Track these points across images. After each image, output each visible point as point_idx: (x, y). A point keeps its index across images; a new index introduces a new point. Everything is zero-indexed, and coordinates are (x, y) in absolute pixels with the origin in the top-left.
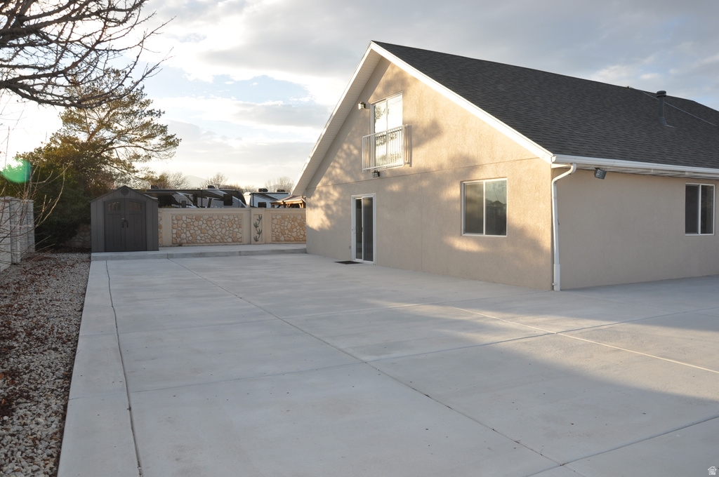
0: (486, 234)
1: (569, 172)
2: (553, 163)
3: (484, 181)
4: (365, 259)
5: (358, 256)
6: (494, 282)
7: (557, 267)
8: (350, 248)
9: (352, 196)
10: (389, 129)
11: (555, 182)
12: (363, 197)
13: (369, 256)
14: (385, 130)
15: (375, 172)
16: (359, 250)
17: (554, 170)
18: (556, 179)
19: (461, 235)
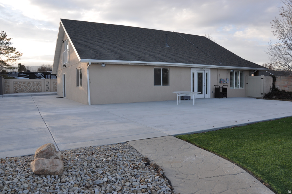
1: (89, 65)
3: (79, 68)
18: (87, 67)
19: (77, 87)
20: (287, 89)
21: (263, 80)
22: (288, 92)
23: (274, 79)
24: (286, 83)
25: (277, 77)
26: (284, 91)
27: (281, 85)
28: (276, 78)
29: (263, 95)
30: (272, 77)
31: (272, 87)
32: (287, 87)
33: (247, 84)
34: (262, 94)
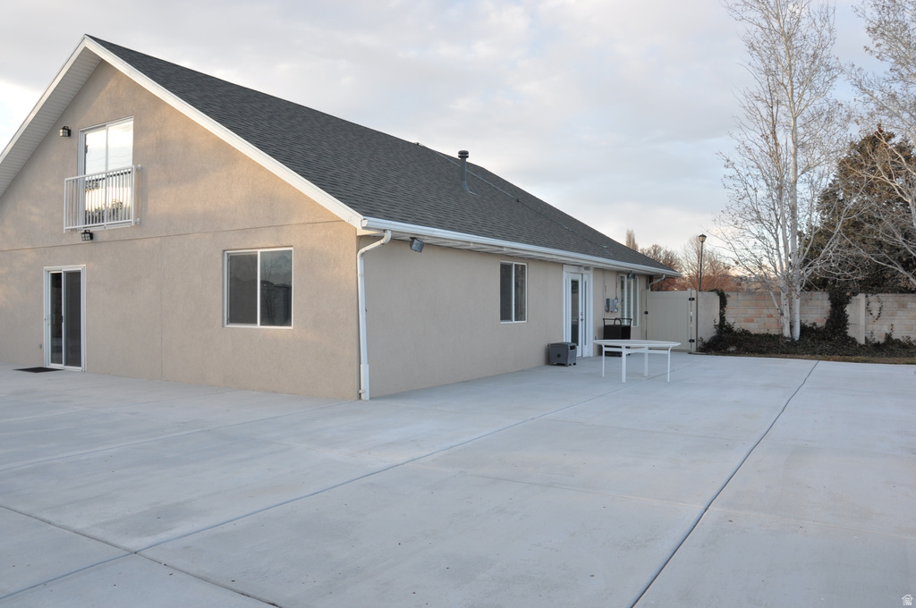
0: (261, 324)
1: (382, 241)
2: (364, 228)
3: (259, 251)
4: (67, 364)
5: (56, 359)
6: (274, 392)
7: (365, 368)
8: (41, 346)
9: (45, 268)
10: (110, 168)
11: (363, 254)
12: (64, 269)
13: (74, 358)
14: (103, 170)
15: (85, 232)
16: (56, 350)
17: (360, 238)
18: (363, 250)
19: (223, 327)
20: (754, 328)
21: (694, 302)
22: (756, 335)
23: (723, 303)
24: (751, 312)
25: (729, 296)
26: (746, 333)
27: (739, 317)
28: (728, 299)
29: (694, 344)
30: (719, 294)
31: (718, 323)
32: (752, 321)
33: (646, 313)
34: (691, 341)
